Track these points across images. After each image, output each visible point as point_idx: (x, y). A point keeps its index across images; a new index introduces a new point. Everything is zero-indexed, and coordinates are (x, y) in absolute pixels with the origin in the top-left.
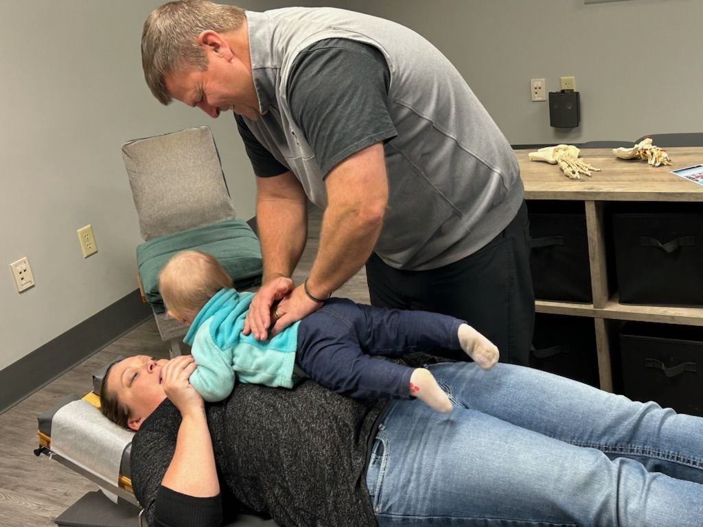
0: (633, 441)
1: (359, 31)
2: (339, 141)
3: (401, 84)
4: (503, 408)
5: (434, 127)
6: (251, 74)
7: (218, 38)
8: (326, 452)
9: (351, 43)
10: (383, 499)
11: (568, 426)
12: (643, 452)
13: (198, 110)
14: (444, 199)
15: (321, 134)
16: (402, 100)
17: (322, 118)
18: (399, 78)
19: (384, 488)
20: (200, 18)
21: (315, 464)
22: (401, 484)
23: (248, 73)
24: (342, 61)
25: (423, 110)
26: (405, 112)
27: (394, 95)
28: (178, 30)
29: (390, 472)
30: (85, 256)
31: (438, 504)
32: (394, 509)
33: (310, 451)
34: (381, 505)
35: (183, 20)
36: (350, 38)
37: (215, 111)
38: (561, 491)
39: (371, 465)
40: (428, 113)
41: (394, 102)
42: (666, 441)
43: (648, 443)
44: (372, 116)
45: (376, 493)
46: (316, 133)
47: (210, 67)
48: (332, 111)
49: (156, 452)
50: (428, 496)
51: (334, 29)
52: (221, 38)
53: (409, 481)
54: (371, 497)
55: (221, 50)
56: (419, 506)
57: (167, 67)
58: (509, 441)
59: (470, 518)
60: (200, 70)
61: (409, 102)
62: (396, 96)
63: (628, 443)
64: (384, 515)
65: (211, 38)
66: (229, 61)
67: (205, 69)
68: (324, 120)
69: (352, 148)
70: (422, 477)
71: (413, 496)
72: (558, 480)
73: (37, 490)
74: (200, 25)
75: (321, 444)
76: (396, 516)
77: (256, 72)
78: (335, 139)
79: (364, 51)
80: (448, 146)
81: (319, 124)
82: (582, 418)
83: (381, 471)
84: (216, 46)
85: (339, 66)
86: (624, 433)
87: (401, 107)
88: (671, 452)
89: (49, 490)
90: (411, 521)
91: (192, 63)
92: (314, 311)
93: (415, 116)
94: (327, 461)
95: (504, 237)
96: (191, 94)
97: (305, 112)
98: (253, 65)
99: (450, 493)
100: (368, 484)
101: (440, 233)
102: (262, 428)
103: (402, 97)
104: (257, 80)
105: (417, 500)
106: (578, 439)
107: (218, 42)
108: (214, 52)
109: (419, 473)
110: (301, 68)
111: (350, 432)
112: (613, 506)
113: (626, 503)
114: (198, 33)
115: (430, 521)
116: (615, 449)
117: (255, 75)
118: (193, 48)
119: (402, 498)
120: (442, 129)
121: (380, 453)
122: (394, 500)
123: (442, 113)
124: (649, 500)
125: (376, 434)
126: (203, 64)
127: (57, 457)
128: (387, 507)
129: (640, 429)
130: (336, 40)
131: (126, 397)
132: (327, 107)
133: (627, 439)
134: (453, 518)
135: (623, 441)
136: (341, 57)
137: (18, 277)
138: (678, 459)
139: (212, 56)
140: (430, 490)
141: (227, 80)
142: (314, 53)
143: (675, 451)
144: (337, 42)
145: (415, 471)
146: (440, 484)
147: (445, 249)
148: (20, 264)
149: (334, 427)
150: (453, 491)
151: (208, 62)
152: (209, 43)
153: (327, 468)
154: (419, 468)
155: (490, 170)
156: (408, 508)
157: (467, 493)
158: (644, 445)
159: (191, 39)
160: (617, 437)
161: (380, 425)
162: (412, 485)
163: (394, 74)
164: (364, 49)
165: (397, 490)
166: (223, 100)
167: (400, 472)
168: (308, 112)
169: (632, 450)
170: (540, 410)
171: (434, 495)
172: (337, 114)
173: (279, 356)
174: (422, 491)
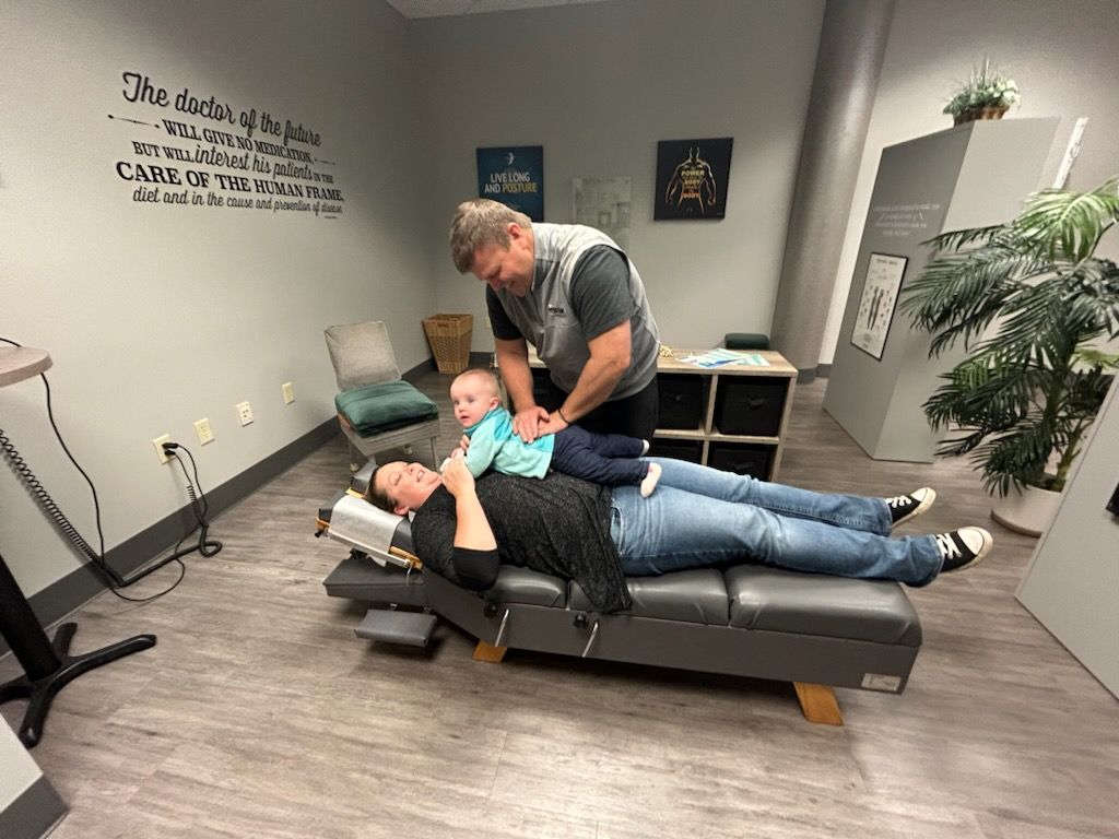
6: (534, 262)
7: (519, 231)
9: (612, 250)
10: (626, 546)
12: (754, 503)
17: (601, 297)
19: (625, 538)
20: (507, 213)
22: (639, 534)
24: (611, 260)
29: (629, 528)
30: (287, 402)
32: (634, 551)
34: (624, 550)
35: (497, 211)
36: (612, 246)
39: (613, 524)
42: (764, 496)
43: (756, 498)
45: (620, 542)
48: (608, 293)
49: (440, 527)
50: (658, 541)
53: (644, 533)
54: (616, 545)
55: (520, 239)
56: (652, 548)
60: (504, 251)
64: (627, 556)
65: (515, 230)
66: (523, 249)
67: (508, 250)
70: (653, 529)
71: (648, 542)
72: (736, 523)
73: (276, 561)
74: (508, 218)
76: (636, 556)
77: (537, 261)
83: (622, 528)
84: (517, 236)
85: (610, 263)
89: (286, 560)
90: (645, 558)
91: (500, 244)
92: (567, 428)
98: (536, 256)
100: (613, 537)
102: (528, 506)
104: (538, 268)
105: (651, 544)
107: (519, 233)
108: (515, 240)
115: (659, 557)
117: (537, 264)
119: (640, 544)
121: (617, 516)
122: (634, 546)
125: (611, 504)
126: (506, 246)
127: (334, 537)
128: (629, 551)
129: (751, 491)
130: (605, 246)
131: (394, 493)
132: (605, 290)
133: (746, 497)
134: (674, 553)
136: (610, 258)
137: (242, 415)
139: (513, 242)
140: (659, 538)
142: (595, 253)
145: (647, 525)
148: (243, 406)
151: (510, 246)
152: (514, 233)
154: (650, 524)
156: (644, 550)
158: (754, 499)
159: (503, 226)
161: (612, 499)
162: (647, 535)
165: (636, 539)
167: (636, 527)
171: (662, 540)
173: (539, 454)
174: (653, 538)
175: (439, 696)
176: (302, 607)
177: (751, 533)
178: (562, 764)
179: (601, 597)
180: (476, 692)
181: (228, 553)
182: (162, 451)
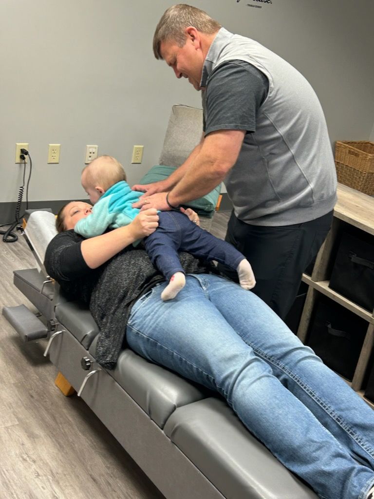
0: (282, 360)
1: (264, 65)
2: (219, 119)
3: (272, 105)
4: (227, 309)
5: (283, 140)
6: (204, 61)
7: (196, 34)
8: (125, 283)
9: (254, 69)
10: (134, 318)
11: (254, 335)
12: (283, 368)
13: (171, 69)
14: (272, 185)
15: (214, 111)
16: (268, 115)
17: (217, 103)
18: (272, 101)
19: (138, 313)
20: (193, 18)
21: (117, 287)
22: (145, 315)
23: (203, 61)
24: (243, 76)
25: (280, 127)
26: (267, 122)
27: (264, 109)
28: (178, 19)
29: (144, 306)
30: (132, 162)
31: (156, 333)
32: (136, 325)
33: (119, 279)
34: (131, 321)
35: (184, 15)
36: (256, 66)
37: (179, 74)
38: (215, 356)
39: (140, 299)
40: (282, 131)
41: (263, 114)
42: (298, 369)
43: (289, 365)
44: (244, 114)
45: (133, 314)
46: (211, 109)
47: (185, 47)
48: (223, 101)
50: (153, 326)
51: (250, 57)
52: (197, 34)
53: (149, 315)
54: (130, 315)
55: (195, 41)
56: (147, 329)
57: (163, 37)
58: (208, 319)
59: (166, 348)
60: (178, 46)
61: (272, 118)
62: (266, 110)
63: (278, 359)
64: (130, 327)
65: (193, 32)
66: (196, 49)
67: (182, 47)
68: (217, 104)
69: (222, 126)
70: (156, 315)
71: (147, 323)
74: (191, 22)
75: (126, 278)
76: (135, 330)
77: (207, 62)
78: (218, 117)
79: (259, 76)
80: (288, 156)
81: (214, 105)
82: (264, 334)
83: (142, 305)
84: (193, 38)
85: (239, 78)
86: (279, 352)
87: (266, 118)
88: (297, 376)
90: (139, 335)
91: (176, 40)
93: (273, 128)
94: (123, 288)
95: (299, 227)
96: (169, 58)
97: (211, 95)
98: (207, 58)
99: (164, 330)
100: (133, 308)
101: (263, 205)
103: (269, 113)
104: (205, 67)
105: (147, 326)
106: (255, 344)
107: (195, 36)
108: (191, 41)
109: (156, 313)
110: (219, 70)
111: (143, 280)
112: (234, 376)
113: (243, 378)
114: (187, 25)
115: (148, 340)
116: (269, 359)
117: (206, 64)
118: (180, 33)
119: (142, 322)
120: (289, 145)
121: (147, 296)
122: (138, 321)
123: (292, 136)
124: (255, 384)
125: (153, 287)
128: (133, 323)
129: (289, 355)
130: (246, 63)
132: (222, 98)
133: (278, 357)
134: (159, 344)
135: (276, 357)
136: (244, 73)
137: (88, 154)
138: (298, 381)
139: (189, 41)
140: (155, 324)
141: (189, 58)
142: (230, 65)
143: (300, 376)
144: (247, 65)
145: (155, 311)
146: (161, 324)
147: (262, 215)
148: (92, 148)
149: (136, 273)
150: (166, 330)
151: (185, 44)
152: (191, 34)
153: (122, 291)
155: (307, 184)
156: (141, 328)
157: (171, 334)
158: (286, 365)
159: (182, 27)
160: (274, 353)
161: (158, 284)
162: (149, 317)
163: (270, 97)
164: (260, 75)
165: (142, 317)
166: (183, 69)
167: (149, 308)
168: (212, 96)
169: (278, 364)
170: (245, 319)
171: (156, 327)
172: (225, 104)
174: (152, 322)
175: (13, 382)
176: (12, 295)
177: (222, 366)
178: (21, 459)
179: (102, 349)
180: (32, 397)
181: (16, 246)
182: (19, 153)
